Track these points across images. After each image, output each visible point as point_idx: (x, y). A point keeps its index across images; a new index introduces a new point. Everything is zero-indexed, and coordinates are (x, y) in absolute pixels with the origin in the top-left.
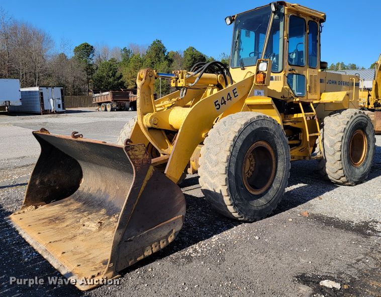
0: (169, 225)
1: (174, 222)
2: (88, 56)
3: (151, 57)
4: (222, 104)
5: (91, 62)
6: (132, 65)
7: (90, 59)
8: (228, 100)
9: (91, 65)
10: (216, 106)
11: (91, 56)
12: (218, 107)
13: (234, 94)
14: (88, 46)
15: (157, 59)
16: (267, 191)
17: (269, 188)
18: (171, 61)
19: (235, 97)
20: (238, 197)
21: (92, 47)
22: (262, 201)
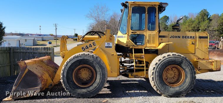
0: (34, 89)
1: (36, 89)
2: (166, 22)
3: (198, 19)
4: (86, 48)
5: (167, 24)
6: (187, 24)
7: (167, 23)
8: (90, 47)
9: (167, 26)
10: (83, 49)
11: (167, 22)
12: (84, 49)
13: (94, 44)
14: (166, 17)
15: (202, 20)
16: (89, 87)
17: (91, 86)
18: (211, 20)
19: (94, 46)
20: (68, 86)
21: (168, 17)
22: (84, 90)
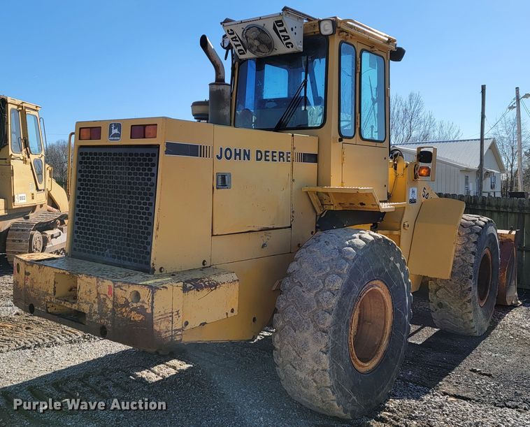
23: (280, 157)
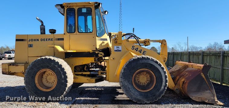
23: (49, 40)
